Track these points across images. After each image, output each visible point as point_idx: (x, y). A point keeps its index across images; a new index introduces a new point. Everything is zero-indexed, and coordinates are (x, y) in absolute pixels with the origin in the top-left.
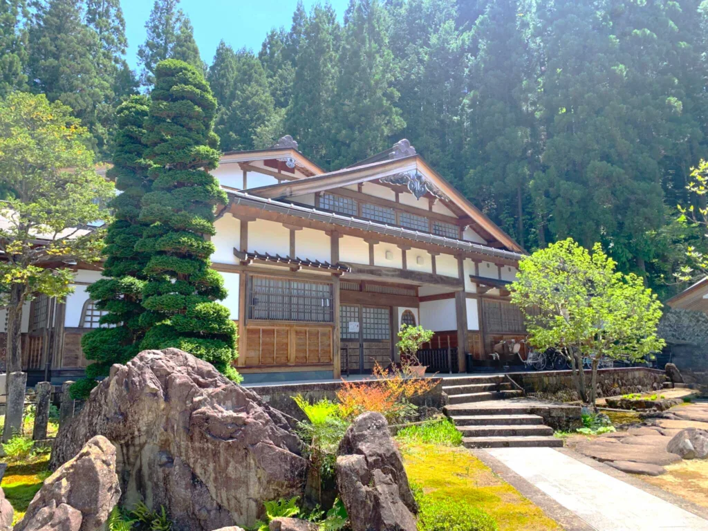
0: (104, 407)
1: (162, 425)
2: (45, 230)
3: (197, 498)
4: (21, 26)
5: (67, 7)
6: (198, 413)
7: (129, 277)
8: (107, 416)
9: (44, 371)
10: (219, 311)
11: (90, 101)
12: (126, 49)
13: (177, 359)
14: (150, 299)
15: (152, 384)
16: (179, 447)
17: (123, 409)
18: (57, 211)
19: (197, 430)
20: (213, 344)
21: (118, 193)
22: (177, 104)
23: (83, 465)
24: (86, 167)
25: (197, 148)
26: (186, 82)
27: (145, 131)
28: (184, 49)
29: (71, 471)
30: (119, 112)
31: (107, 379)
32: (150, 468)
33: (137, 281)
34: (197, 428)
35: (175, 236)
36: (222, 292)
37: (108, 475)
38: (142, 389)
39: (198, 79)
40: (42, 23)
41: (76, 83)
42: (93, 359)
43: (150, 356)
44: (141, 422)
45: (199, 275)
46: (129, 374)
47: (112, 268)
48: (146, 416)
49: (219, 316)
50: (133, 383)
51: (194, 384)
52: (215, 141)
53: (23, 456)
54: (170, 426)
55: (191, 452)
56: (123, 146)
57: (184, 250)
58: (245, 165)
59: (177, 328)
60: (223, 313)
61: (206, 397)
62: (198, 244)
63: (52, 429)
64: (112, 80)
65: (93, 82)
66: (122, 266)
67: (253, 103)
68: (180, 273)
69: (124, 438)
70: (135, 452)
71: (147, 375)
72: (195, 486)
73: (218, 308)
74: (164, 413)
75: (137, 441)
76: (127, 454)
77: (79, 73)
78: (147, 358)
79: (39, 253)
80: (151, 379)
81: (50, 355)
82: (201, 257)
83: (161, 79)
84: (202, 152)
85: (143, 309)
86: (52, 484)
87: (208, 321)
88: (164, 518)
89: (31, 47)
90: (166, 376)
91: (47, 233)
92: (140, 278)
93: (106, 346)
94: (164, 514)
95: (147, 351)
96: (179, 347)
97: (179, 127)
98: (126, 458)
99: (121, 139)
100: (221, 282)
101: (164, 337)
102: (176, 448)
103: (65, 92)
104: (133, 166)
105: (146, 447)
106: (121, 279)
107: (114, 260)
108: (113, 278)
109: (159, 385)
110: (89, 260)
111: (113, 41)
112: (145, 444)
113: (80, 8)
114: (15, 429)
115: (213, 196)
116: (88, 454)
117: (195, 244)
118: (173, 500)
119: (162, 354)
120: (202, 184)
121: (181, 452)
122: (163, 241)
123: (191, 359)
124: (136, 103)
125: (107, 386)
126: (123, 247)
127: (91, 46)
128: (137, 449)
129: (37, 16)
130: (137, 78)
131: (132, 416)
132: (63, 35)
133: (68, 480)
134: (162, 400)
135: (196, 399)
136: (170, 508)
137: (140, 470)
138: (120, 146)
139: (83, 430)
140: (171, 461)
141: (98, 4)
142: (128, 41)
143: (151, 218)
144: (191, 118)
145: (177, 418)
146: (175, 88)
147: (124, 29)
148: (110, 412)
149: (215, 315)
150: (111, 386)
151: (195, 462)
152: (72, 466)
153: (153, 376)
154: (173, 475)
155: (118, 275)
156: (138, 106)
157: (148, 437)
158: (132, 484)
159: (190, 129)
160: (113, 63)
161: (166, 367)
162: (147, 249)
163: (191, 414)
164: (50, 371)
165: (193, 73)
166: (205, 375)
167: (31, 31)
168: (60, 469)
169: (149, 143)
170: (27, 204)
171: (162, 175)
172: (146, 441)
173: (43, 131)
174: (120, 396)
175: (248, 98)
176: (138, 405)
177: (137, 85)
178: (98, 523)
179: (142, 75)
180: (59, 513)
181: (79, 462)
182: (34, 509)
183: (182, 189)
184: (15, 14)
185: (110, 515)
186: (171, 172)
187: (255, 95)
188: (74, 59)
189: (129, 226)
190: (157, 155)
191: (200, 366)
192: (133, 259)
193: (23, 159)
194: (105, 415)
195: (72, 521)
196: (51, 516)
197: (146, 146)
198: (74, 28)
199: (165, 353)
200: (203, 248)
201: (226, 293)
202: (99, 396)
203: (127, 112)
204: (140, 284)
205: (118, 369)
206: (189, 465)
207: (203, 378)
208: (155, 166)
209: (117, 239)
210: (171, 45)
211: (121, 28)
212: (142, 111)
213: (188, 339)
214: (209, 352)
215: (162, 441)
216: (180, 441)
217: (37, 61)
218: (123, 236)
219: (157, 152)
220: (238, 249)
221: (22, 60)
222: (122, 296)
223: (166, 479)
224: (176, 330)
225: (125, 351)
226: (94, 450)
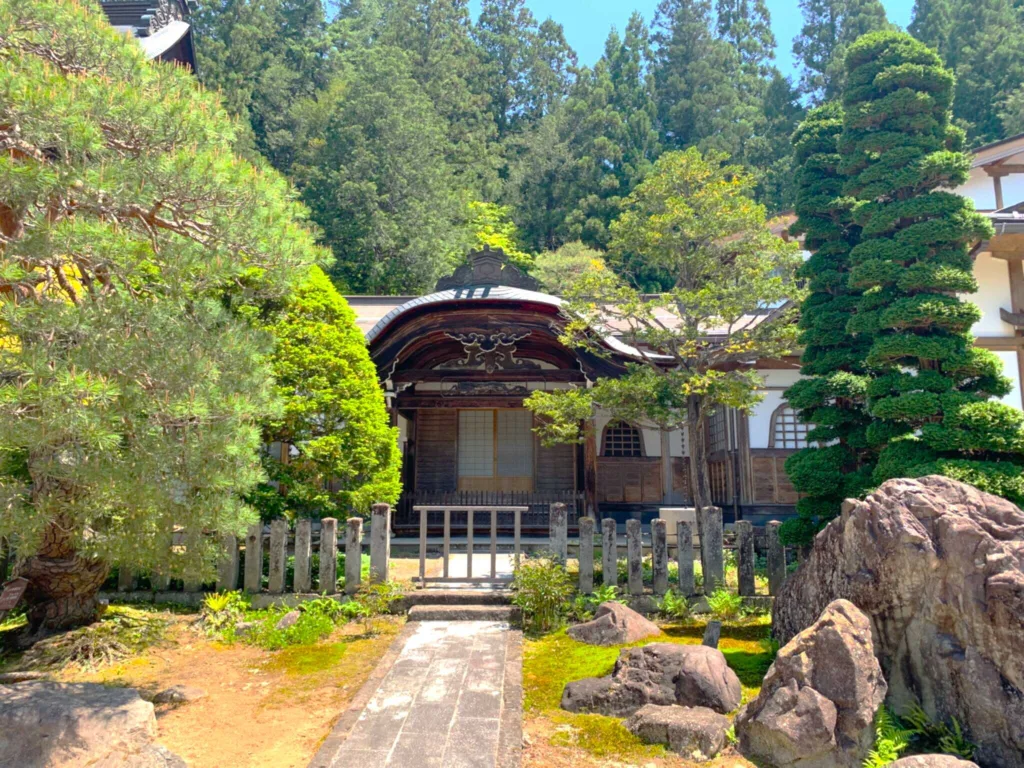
0: (841, 560)
1: (937, 593)
2: (715, 323)
3: (1014, 716)
4: (644, 72)
5: (692, 25)
6: (998, 580)
7: (841, 372)
8: (847, 572)
9: (732, 507)
10: (1002, 415)
11: (737, 139)
12: (775, 50)
13: (947, 493)
14: (882, 403)
15: (913, 530)
16: (972, 631)
17: (869, 565)
18: (730, 295)
19: (1001, 608)
20: (998, 469)
21: (806, 255)
22: (887, 99)
23: (828, 639)
24: (757, 228)
25: (929, 158)
26: (897, 60)
27: (837, 156)
28: (861, 15)
29: (811, 643)
30: (796, 140)
31: (837, 520)
32: (924, 656)
33: (853, 377)
34: (1001, 604)
35: (909, 302)
36: (1002, 383)
37: (864, 656)
38: (898, 537)
39: (917, 49)
40: (666, 59)
41: (715, 120)
42: (805, 490)
43: (902, 488)
44: (901, 585)
45: (959, 358)
46: (872, 513)
47: (814, 363)
48: (908, 578)
49: (1003, 422)
50: (882, 527)
51: (984, 532)
52: (958, 138)
53: (732, 616)
54: (951, 596)
55: (993, 642)
56: (807, 186)
57: (926, 321)
58: (996, 167)
59: (932, 444)
60: (1011, 418)
61: (1010, 554)
62: (951, 309)
63: (761, 584)
64: (759, 101)
65: (737, 112)
66: (828, 358)
67: (997, 56)
68: (923, 358)
69: (877, 607)
70: (896, 629)
71: (901, 516)
72: (1008, 697)
73: (999, 409)
74: (939, 574)
75: (897, 614)
76: (885, 631)
77: (717, 106)
78: (897, 491)
79: (715, 353)
80: (909, 522)
81: (737, 486)
82: (958, 329)
83: (856, 70)
84: (939, 162)
85: (867, 419)
86: (788, 658)
87: (986, 432)
88: (960, 738)
89: (659, 94)
90: (933, 518)
91: (718, 326)
92: (859, 372)
93: (820, 474)
94: (958, 730)
95: (895, 480)
96: (941, 472)
97: (893, 133)
98: (883, 636)
99: (803, 178)
100: (998, 368)
101: (910, 459)
102: (966, 632)
103: (704, 137)
104: (825, 211)
105: (914, 624)
106: (831, 377)
107: (815, 351)
108: (816, 376)
109: (924, 532)
110: (777, 355)
111: (755, 46)
112: (912, 617)
113: (708, 19)
114: (717, 580)
115: (967, 229)
116: (830, 623)
117: (946, 311)
118: (973, 712)
119: (920, 484)
120: (943, 214)
121: (975, 640)
122: (891, 313)
123: (973, 494)
124: (819, 118)
125: (840, 529)
126: (827, 331)
127: (727, 65)
128: (900, 625)
129: (661, 52)
130: (795, 86)
131: (886, 576)
132: (693, 63)
133: (808, 655)
134: (932, 554)
135: (993, 557)
136: (967, 723)
137: (907, 658)
138: (804, 186)
139: (812, 590)
140: (959, 651)
141: (731, 3)
142: (776, 38)
143: (867, 281)
144: (911, 114)
145: (962, 585)
146: (880, 76)
147: (768, 24)
148: (850, 567)
149: (997, 421)
150: (846, 529)
151: (1004, 658)
152: (812, 638)
153: (912, 518)
154: (966, 673)
155: (824, 373)
156: (823, 123)
157: (914, 610)
158: (898, 677)
159: (911, 133)
160: (759, 76)
161: (930, 505)
162: (869, 329)
163: (986, 580)
164: (740, 507)
165: (907, 43)
166: (1002, 520)
167: (656, 74)
168: (795, 638)
169: (848, 172)
170: (695, 293)
171: (875, 214)
172: (912, 615)
173: (700, 194)
174: (863, 545)
175: (985, 52)
176: (893, 560)
177: (796, 95)
178: (861, 723)
179: (803, 79)
180: (803, 698)
181: (820, 633)
182: (770, 687)
183: (911, 227)
184: (637, 59)
185: (875, 715)
186: (889, 207)
187: (998, 43)
188: (710, 88)
189: (831, 299)
190: (864, 185)
191: (989, 504)
192: (842, 346)
193: (684, 237)
194: (843, 572)
195: (825, 713)
196: (794, 701)
197: (844, 178)
198: (705, 49)
199: (925, 483)
200: (961, 315)
201: (1008, 384)
202: (830, 543)
203: (807, 136)
204: (860, 383)
205: (854, 507)
206: (993, 663)
207: (999, 524)
208: (859, 204)
209: (816, 321)
210: (840, 18)
211: (765, 23)
212: (830, 127)
213: (955, 461)
214: (993, 482)
215: (940, 617)
216: (971, 622)
217: (667, 109)
218: (824, 315)
219: (864, 181)
220: (1009, 309)
221: (650, 114)
222: (833, 402)
223: (955, 676)
224: (930, 448)
225: (850, 480)
226: (838, 618)
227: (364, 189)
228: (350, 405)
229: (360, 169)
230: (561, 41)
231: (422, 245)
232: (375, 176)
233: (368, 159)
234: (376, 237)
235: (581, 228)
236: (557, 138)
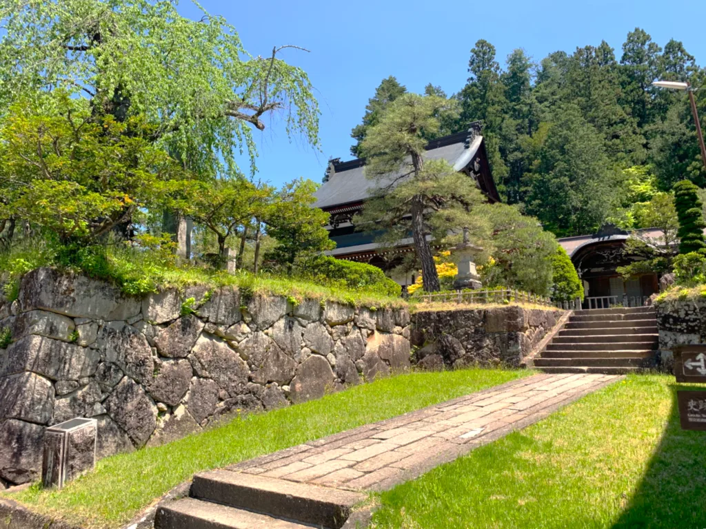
227: (562, 181)
228: (567, 275)
229: (560, 171)
230: (682, 51)
231: (595, 203)
232: (567, 173)
233: (563, 166)
234: (571, 203)
235: (698, 172)
236: (677, 121)
